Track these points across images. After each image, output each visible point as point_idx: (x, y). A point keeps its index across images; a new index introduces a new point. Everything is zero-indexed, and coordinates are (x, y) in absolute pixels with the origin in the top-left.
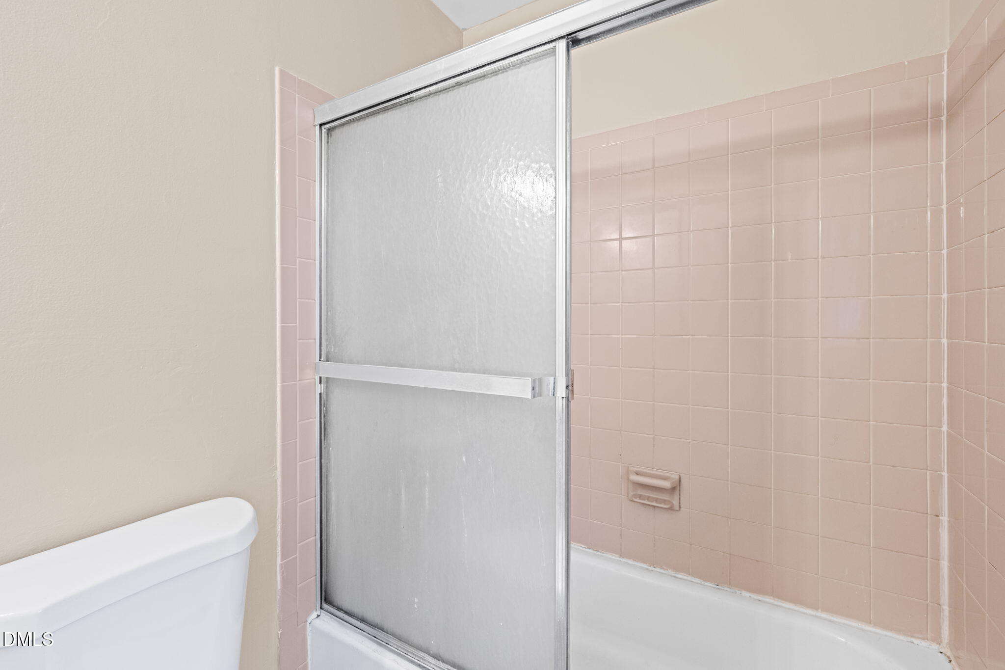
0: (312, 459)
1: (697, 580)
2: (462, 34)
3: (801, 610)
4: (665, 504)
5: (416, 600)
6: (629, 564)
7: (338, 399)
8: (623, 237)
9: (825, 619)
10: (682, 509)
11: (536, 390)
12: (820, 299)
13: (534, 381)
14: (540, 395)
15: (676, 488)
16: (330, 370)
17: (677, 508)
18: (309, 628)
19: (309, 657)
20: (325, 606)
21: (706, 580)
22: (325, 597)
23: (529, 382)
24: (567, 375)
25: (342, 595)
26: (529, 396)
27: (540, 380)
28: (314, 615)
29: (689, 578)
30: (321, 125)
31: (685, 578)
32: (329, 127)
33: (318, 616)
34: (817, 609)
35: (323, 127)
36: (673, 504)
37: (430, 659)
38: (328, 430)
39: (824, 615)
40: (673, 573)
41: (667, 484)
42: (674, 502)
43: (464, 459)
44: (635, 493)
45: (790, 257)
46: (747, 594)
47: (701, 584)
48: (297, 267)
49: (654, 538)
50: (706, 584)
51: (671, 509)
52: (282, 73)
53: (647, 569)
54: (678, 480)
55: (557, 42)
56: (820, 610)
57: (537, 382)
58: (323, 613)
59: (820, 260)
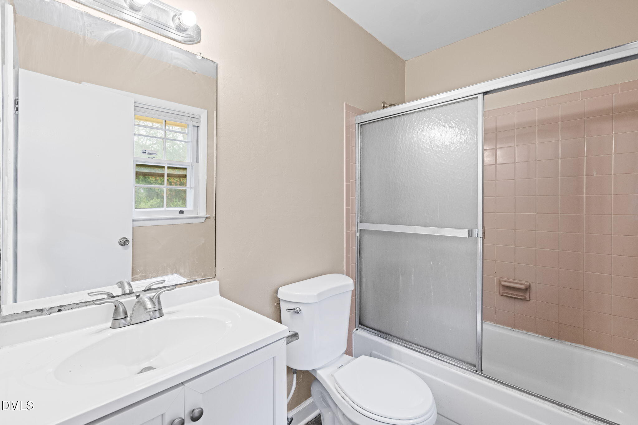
0: (354, 264)
1: (540, 336)
2: (405, 63)
3: (601, 352)
4: (521, 297)
5: (407, 322)
6: (500, 327)
7: (367, 238)
8: (497, 163)
9: (615, 357)
10: (531, 300)
11: (470, 233)
12: (613, 195)
13: (469, 231)
14: (471, 236)
15: (528, 289)
16: (364, 226)
17: (528, 299)
18: (353, 334)
19: (353, 346)
20: (360, 326)
21: (545, 336)
22: (360, 322)
23: (466, 231)
24: (483, 229)
25: (369, 321)
26: (467, 237)
27: (472, 230)
28: (355, 329)
29: (535, 335)
30: (358, 123)
31: (532, 334)
32: (362, 125)
33: (357, 330)
34: (610, 351)
35: (359, 124)
36: (526, 297)
37: (415, 346)
38: (362, 252)
39: (614, 355)
40: (525, 332)
41: (523, 287)
42: (527, 297)
43: (432, 263)
44: (503, 291)
45: (595, 174)
46: (569, 343)
47: (542, 337)
48: (350, 184)
49: (515, 314)
50: (545, 337)
51: (525, 300)
52: (346, 105)
53: (511, 330)
54: (529, 286)
55: (479, 95)
56: (612, 352)
57: (470, 231)
58: (359, 329)
59: (613, 175)
